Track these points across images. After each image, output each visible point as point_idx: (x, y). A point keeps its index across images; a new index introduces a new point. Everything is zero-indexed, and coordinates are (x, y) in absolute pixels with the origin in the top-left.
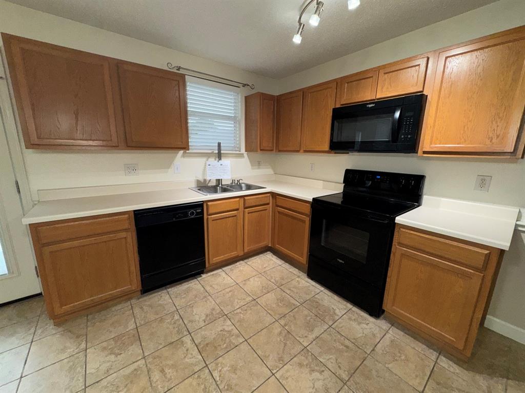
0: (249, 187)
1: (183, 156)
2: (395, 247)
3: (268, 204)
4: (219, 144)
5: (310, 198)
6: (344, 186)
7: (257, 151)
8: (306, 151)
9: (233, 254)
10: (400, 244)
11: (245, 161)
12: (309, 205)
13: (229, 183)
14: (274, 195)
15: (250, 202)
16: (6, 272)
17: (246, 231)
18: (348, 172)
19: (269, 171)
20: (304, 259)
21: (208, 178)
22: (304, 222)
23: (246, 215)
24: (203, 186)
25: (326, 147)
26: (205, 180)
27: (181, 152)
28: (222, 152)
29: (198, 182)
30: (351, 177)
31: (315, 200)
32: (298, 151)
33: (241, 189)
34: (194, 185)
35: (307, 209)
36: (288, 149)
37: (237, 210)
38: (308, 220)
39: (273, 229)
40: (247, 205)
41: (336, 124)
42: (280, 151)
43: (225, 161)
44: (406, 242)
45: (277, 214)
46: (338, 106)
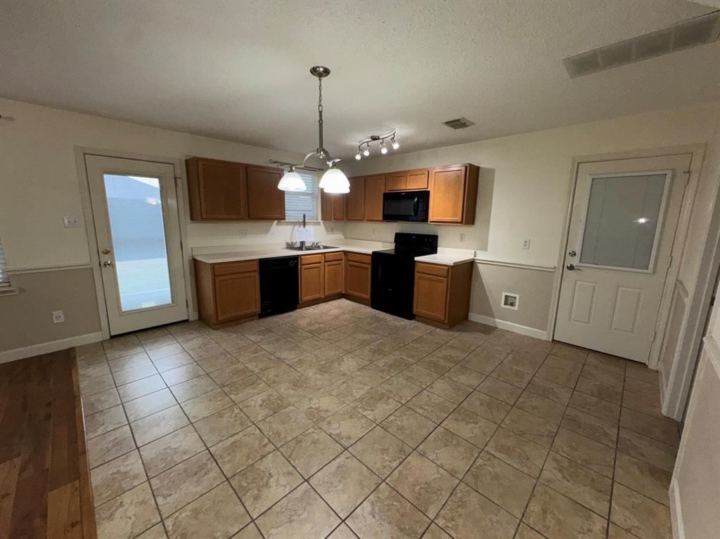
0: (325, 248)
1: (277, 225)
2: (417, 275)
3: (341, 260)
4: (304, 216)
5: (370, 252)
6: (396, 246)
7: (331, 220)
8: (368, 220)
9: (317, 296)
10: (418, 272)
11: (321, 228)
12: (370, 257)
13: (310, 245)
14: (346, 253)
15: (329, 257)
16: (171, 302)
17: (326, 280)
18: (397, 235)
19: (340, 236)
20: (368, 296)
21: (294, 241)
22: (367, 269)
23: (326, 267)
24: (290, 246)
25: (381, 219)
26: (292, 243)
27: (276, 222)
28: (306, 221)
29: (288, 244)
30: (399, 237)
31: (373, 252)
32: (363, 220)
33: (319, 248)
34: (285, 247)
35: (369, 260)
36: (356, 218)
37: (320, 263)
38: (370, 267)
39: (346, 279)
40: (327, 260)
41: (386, 203)
42: (349, 220)
43: (309, 228)
44: (419, 270)
45: (349, 267)
46: (387, 192)
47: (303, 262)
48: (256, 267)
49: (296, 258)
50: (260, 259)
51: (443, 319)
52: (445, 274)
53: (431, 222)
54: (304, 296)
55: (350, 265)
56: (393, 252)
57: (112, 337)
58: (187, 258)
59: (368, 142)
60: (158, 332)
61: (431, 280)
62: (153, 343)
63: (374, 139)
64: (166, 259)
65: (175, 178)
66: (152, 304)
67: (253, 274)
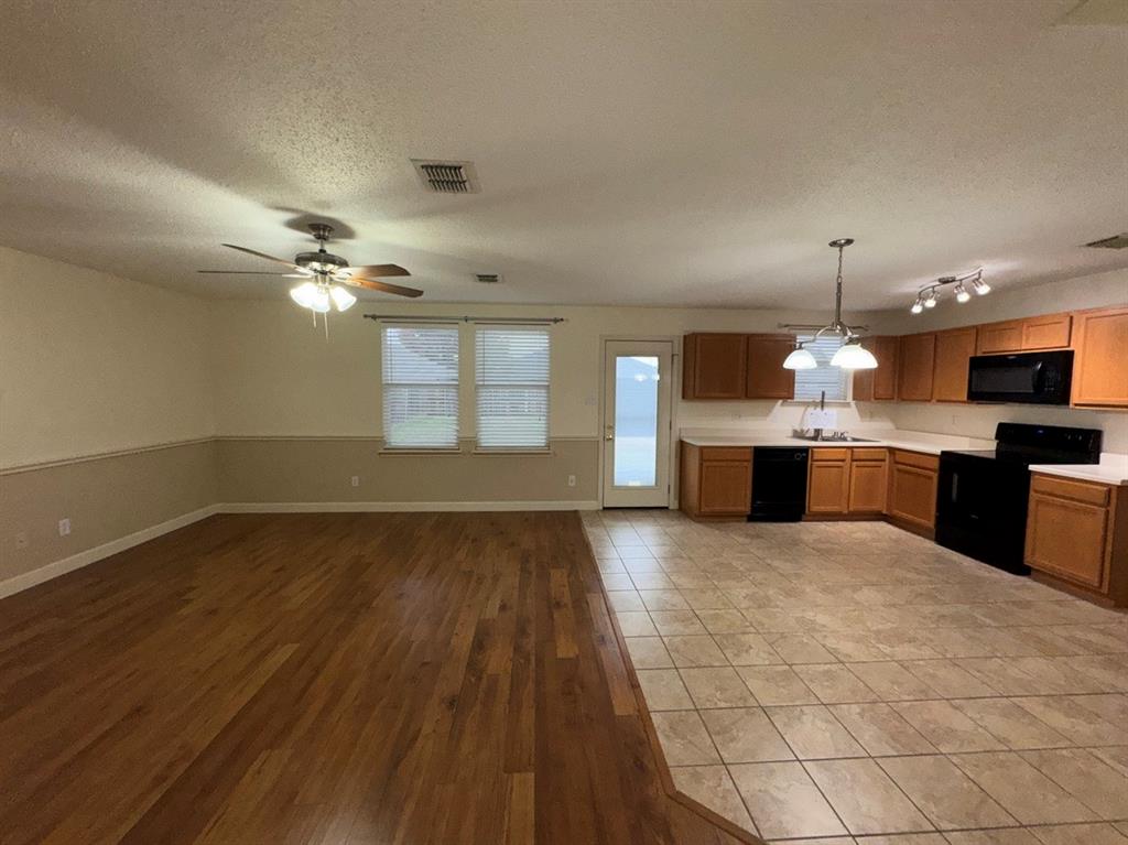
0: (855, 440)
1: (782, 405)
2: (1033, 496)
3: (884, 460)
4: (823, 394)
5: (938, 451)
6: (998, 444)
7: (869, 400)
8: (939, 401)
9: (835, 508)
10: (1036, 491)
11: (853, 410)
12: (937, 459)
13: (830, 435)
14: (892, 450)
15: (859, 454)
16: (654, 484)
17: (853, 488)
18: (1001, 426)
19: (887, 425)
20: (931, 524)
21: (805, 429)
22: (930, 478)
23: (854, 469)
24: (798, 435)
25: (965, 399)
26: (802, 431)
27: (781, 401)
28: (826, 400)
29: (795, 431)
30: (1005, 432)
31: (943, 452)
32: (929, 401)
33: (845, 439)
34: (790, 434)
35: (935, 464)
36: (915, 397)
37: (843, 461)
38: (935, 476)
39: (890, 490)
40: (855, 458)
41: (974, 374)
42: (903, 400)
43: (831, 411)
44: (1041, 488)
45: (896, 472)
46: (979, 354)
47: (815, 458)
48: (750, 456)
49: (805, 450)
50: (755, 447)
51: (1096, 585)
52: (1101, 501)
53: (1076, 405)
54: (814, 503)
55: (899, 470)
56: (993, 456)
57: (604, 508)
58: (675, 440)
59: (933, 287)
60: (640, 513)
61: (1063, 506)
62: (639, 520)
63: (944, 281)
64: (655, 438)
65: (673, 356)
66: (637, 484)
67: (746, 464)
